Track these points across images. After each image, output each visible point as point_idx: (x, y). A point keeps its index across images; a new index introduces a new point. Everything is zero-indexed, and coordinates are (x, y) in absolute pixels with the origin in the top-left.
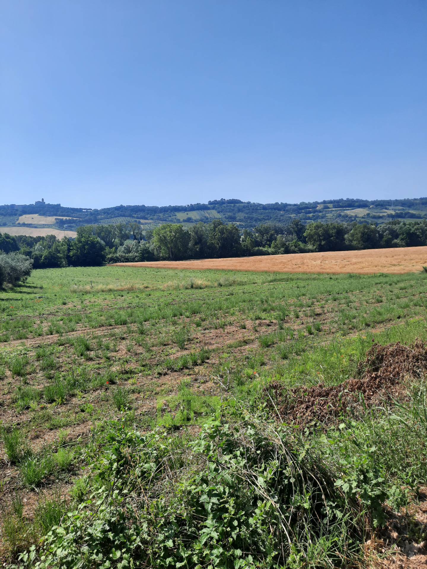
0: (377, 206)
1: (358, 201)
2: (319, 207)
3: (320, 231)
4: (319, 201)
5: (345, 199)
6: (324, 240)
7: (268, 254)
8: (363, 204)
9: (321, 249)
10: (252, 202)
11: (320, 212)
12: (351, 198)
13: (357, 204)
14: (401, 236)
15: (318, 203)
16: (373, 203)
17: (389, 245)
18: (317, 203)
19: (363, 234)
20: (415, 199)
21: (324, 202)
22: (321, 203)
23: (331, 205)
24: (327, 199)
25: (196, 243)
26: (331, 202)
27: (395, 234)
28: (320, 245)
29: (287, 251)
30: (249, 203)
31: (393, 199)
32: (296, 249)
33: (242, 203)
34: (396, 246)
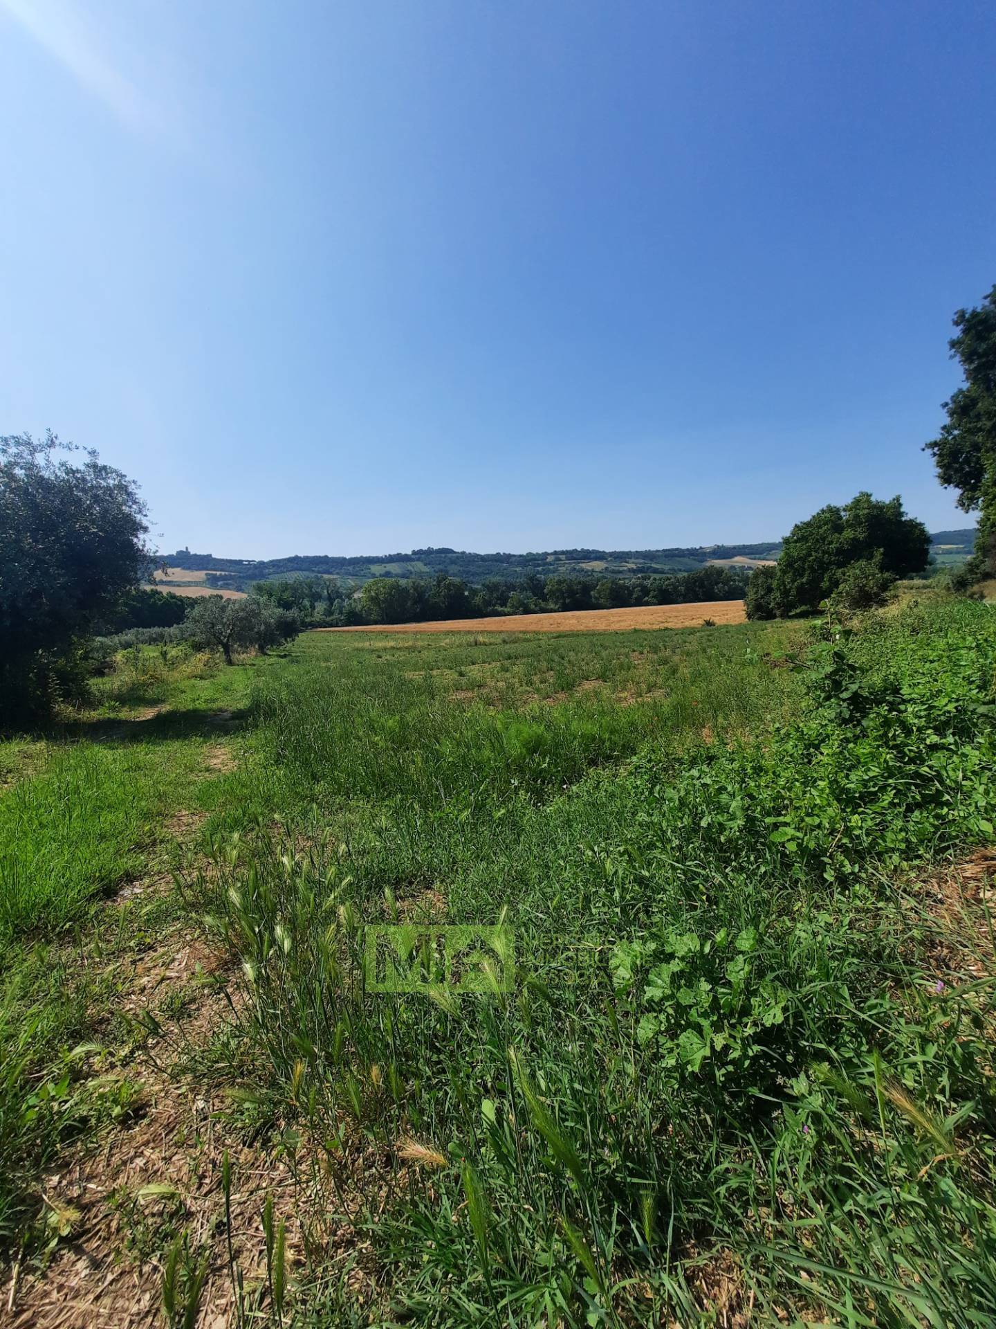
0: (615, 558)
1: (594, 551)
2: (550, 559)
3: (564, 587)
4: (549, 551)
5: (579, 549)
6: (568, 597)
7: (505, 615)
8: (599, 556)
9: (565, 608)
10: (468, 552)
11: (551, 565)
12: (586, 548)
13: (593, 556)
14: (652, 594)
15: (548, 554)
16: (611, 554)
17: (639, 603)
18: (546, 554)
19: (611, 589)
20: (657, 551)
21: (555, 553)
22: (552, 554)
23: (563, 557)
24: (559, 549)
26: (563, 553)
27: (645, 591)
28: (564, 604)
29: (527, 611)
30: (464, 553)
31: (633, 550)
32: (537, 608)
33: (455, 552)
34: (647, 604)
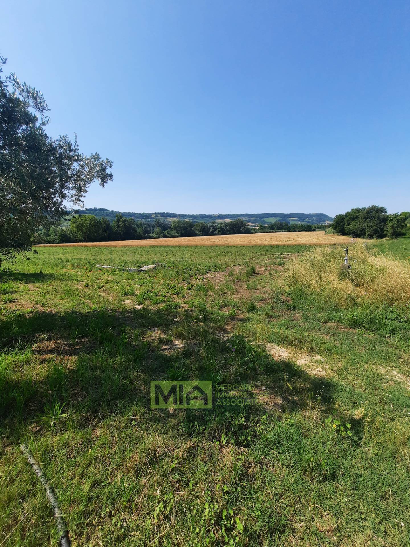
0: (181, 217)
1: (172, 214)
2: (153, 216)
4: (153, 213)
6: (184, 230)
7: (154, 238)
8: (174, 216)
9: (182, 235)
10: (114, 211)
11: (154, 218)
12: (168, 212)
13: (172, 215)
14: (217, 230)
15: (152, 214)
16: (179, 215)
17: (213, 234)
19: (201, 227)
21: (155, 213)
22: (154, 214)
23: (159, 215)
24: (157, 212)
25: (105, 230)
26: (159, 213)
27: (215, 229)
28: (181, 233)
29: (165, 237)
30: (113, 211)
31: (188, 214)
32: (169, 235)
33: (108, 211)
34: (216, 234)
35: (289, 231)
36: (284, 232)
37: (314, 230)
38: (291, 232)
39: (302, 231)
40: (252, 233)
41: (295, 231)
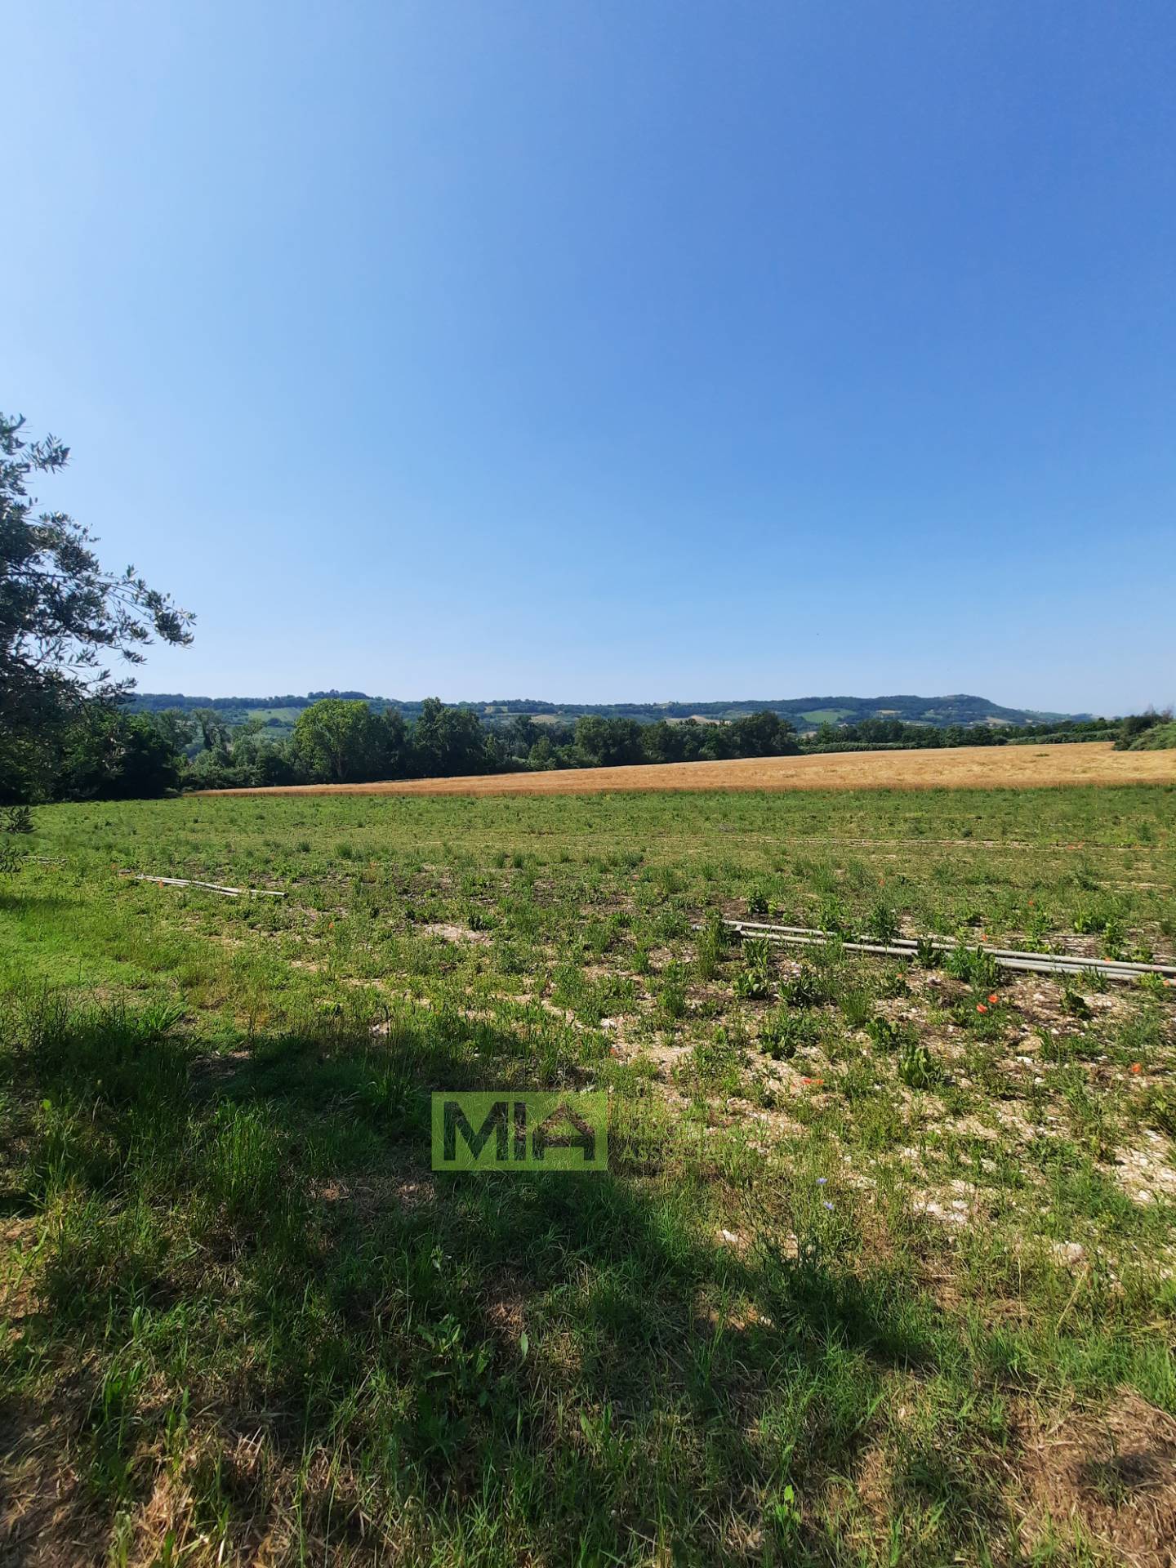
0: (566, 712)
1: (540, 703)
2: (489, 710)
4: (488, 701)
5: (523, 700)
6: (614, 746)
8: (549, 709)
9: (609, 761)
10: (385, 698)
11: (491, 717)
12: (531, 699)
13: (540, 708)
14: (707, 744)
15: (487, 705)
16: (561, 707)
17: (695, 757)
18: (484, 704)
20: (610, 706)
21: (495, 703)
22: (490, 704)
23: (505, 709)
24: (499, 699)
26: (504, 703)
27: (698, 741)
28: (607, 756)
29: (561, 765)
30: (379, 699)
31: (583, 704)
33: (368, 698)
34: (704, 758)
35: (920, 747)
36: (904, 748)
37: (1002, 743)
38: (928, 746)
39: (961, 744)
40: (802, 753)
41: (938, 746)
